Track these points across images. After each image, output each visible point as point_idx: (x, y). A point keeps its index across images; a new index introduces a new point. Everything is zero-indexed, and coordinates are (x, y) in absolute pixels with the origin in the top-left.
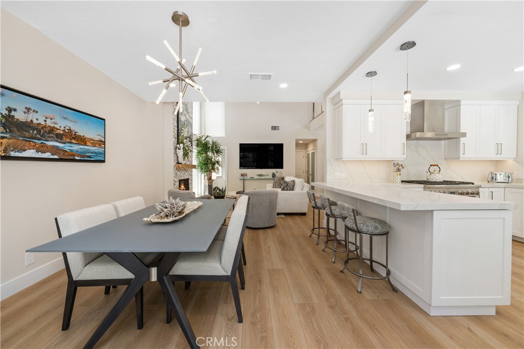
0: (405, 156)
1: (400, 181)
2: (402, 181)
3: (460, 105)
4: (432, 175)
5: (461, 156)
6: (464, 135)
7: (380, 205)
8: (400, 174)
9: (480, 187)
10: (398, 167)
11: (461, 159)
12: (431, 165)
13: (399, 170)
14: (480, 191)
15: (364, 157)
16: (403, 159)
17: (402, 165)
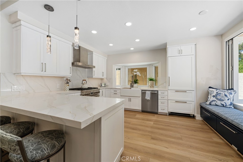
0: (71, 75)
1: (68, 89)
2: (70, 89)
3: (93, 54)
4: (84, 85)
5: (93, 76)
6: (94, 67)
7: (57, 123)
8: (69, 85)
9: (100, 89)
10: (68, 81)
11: (93, 78)
12: (83, 80)
13: (68, 83)
14: (100, 91)
15: (43, 74)
16: (70, 77)
17: (69, 80)
